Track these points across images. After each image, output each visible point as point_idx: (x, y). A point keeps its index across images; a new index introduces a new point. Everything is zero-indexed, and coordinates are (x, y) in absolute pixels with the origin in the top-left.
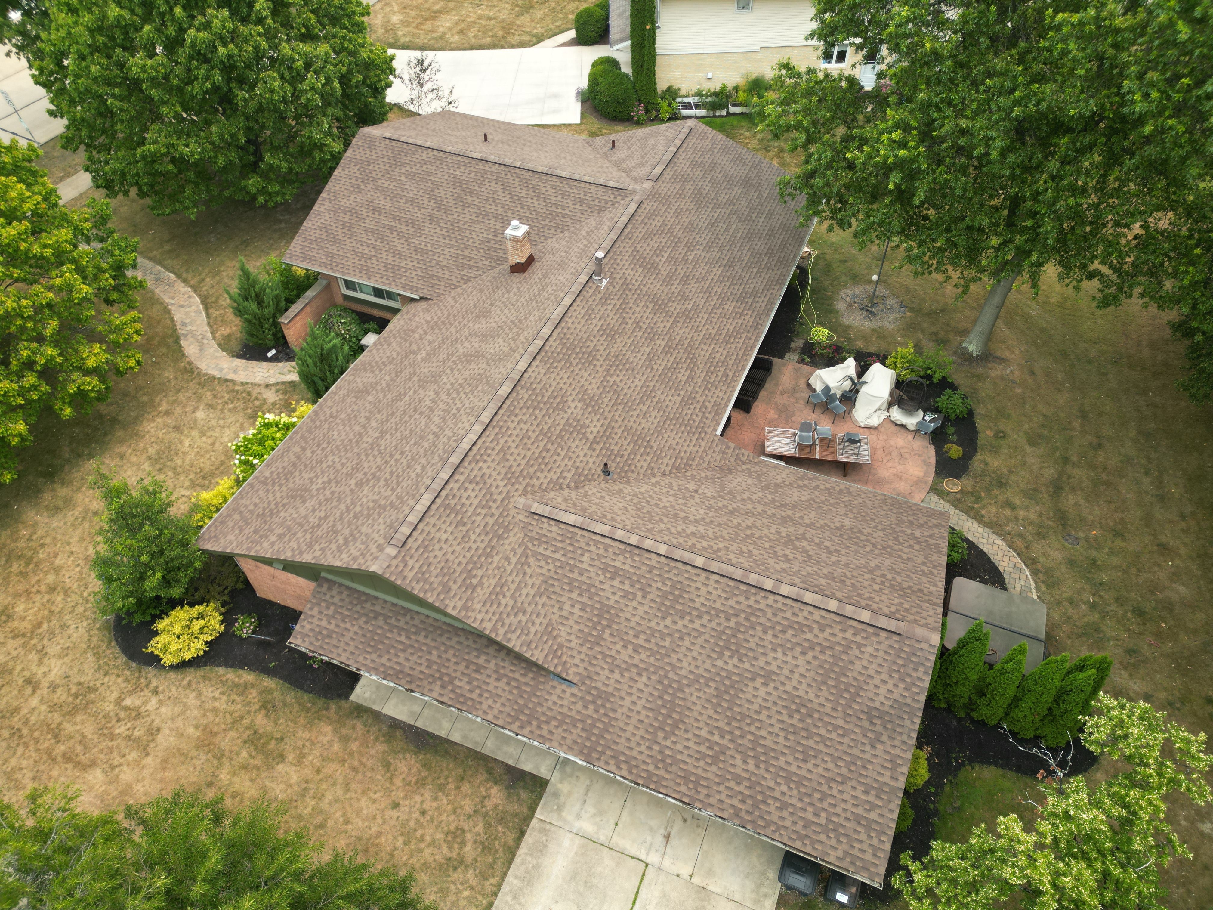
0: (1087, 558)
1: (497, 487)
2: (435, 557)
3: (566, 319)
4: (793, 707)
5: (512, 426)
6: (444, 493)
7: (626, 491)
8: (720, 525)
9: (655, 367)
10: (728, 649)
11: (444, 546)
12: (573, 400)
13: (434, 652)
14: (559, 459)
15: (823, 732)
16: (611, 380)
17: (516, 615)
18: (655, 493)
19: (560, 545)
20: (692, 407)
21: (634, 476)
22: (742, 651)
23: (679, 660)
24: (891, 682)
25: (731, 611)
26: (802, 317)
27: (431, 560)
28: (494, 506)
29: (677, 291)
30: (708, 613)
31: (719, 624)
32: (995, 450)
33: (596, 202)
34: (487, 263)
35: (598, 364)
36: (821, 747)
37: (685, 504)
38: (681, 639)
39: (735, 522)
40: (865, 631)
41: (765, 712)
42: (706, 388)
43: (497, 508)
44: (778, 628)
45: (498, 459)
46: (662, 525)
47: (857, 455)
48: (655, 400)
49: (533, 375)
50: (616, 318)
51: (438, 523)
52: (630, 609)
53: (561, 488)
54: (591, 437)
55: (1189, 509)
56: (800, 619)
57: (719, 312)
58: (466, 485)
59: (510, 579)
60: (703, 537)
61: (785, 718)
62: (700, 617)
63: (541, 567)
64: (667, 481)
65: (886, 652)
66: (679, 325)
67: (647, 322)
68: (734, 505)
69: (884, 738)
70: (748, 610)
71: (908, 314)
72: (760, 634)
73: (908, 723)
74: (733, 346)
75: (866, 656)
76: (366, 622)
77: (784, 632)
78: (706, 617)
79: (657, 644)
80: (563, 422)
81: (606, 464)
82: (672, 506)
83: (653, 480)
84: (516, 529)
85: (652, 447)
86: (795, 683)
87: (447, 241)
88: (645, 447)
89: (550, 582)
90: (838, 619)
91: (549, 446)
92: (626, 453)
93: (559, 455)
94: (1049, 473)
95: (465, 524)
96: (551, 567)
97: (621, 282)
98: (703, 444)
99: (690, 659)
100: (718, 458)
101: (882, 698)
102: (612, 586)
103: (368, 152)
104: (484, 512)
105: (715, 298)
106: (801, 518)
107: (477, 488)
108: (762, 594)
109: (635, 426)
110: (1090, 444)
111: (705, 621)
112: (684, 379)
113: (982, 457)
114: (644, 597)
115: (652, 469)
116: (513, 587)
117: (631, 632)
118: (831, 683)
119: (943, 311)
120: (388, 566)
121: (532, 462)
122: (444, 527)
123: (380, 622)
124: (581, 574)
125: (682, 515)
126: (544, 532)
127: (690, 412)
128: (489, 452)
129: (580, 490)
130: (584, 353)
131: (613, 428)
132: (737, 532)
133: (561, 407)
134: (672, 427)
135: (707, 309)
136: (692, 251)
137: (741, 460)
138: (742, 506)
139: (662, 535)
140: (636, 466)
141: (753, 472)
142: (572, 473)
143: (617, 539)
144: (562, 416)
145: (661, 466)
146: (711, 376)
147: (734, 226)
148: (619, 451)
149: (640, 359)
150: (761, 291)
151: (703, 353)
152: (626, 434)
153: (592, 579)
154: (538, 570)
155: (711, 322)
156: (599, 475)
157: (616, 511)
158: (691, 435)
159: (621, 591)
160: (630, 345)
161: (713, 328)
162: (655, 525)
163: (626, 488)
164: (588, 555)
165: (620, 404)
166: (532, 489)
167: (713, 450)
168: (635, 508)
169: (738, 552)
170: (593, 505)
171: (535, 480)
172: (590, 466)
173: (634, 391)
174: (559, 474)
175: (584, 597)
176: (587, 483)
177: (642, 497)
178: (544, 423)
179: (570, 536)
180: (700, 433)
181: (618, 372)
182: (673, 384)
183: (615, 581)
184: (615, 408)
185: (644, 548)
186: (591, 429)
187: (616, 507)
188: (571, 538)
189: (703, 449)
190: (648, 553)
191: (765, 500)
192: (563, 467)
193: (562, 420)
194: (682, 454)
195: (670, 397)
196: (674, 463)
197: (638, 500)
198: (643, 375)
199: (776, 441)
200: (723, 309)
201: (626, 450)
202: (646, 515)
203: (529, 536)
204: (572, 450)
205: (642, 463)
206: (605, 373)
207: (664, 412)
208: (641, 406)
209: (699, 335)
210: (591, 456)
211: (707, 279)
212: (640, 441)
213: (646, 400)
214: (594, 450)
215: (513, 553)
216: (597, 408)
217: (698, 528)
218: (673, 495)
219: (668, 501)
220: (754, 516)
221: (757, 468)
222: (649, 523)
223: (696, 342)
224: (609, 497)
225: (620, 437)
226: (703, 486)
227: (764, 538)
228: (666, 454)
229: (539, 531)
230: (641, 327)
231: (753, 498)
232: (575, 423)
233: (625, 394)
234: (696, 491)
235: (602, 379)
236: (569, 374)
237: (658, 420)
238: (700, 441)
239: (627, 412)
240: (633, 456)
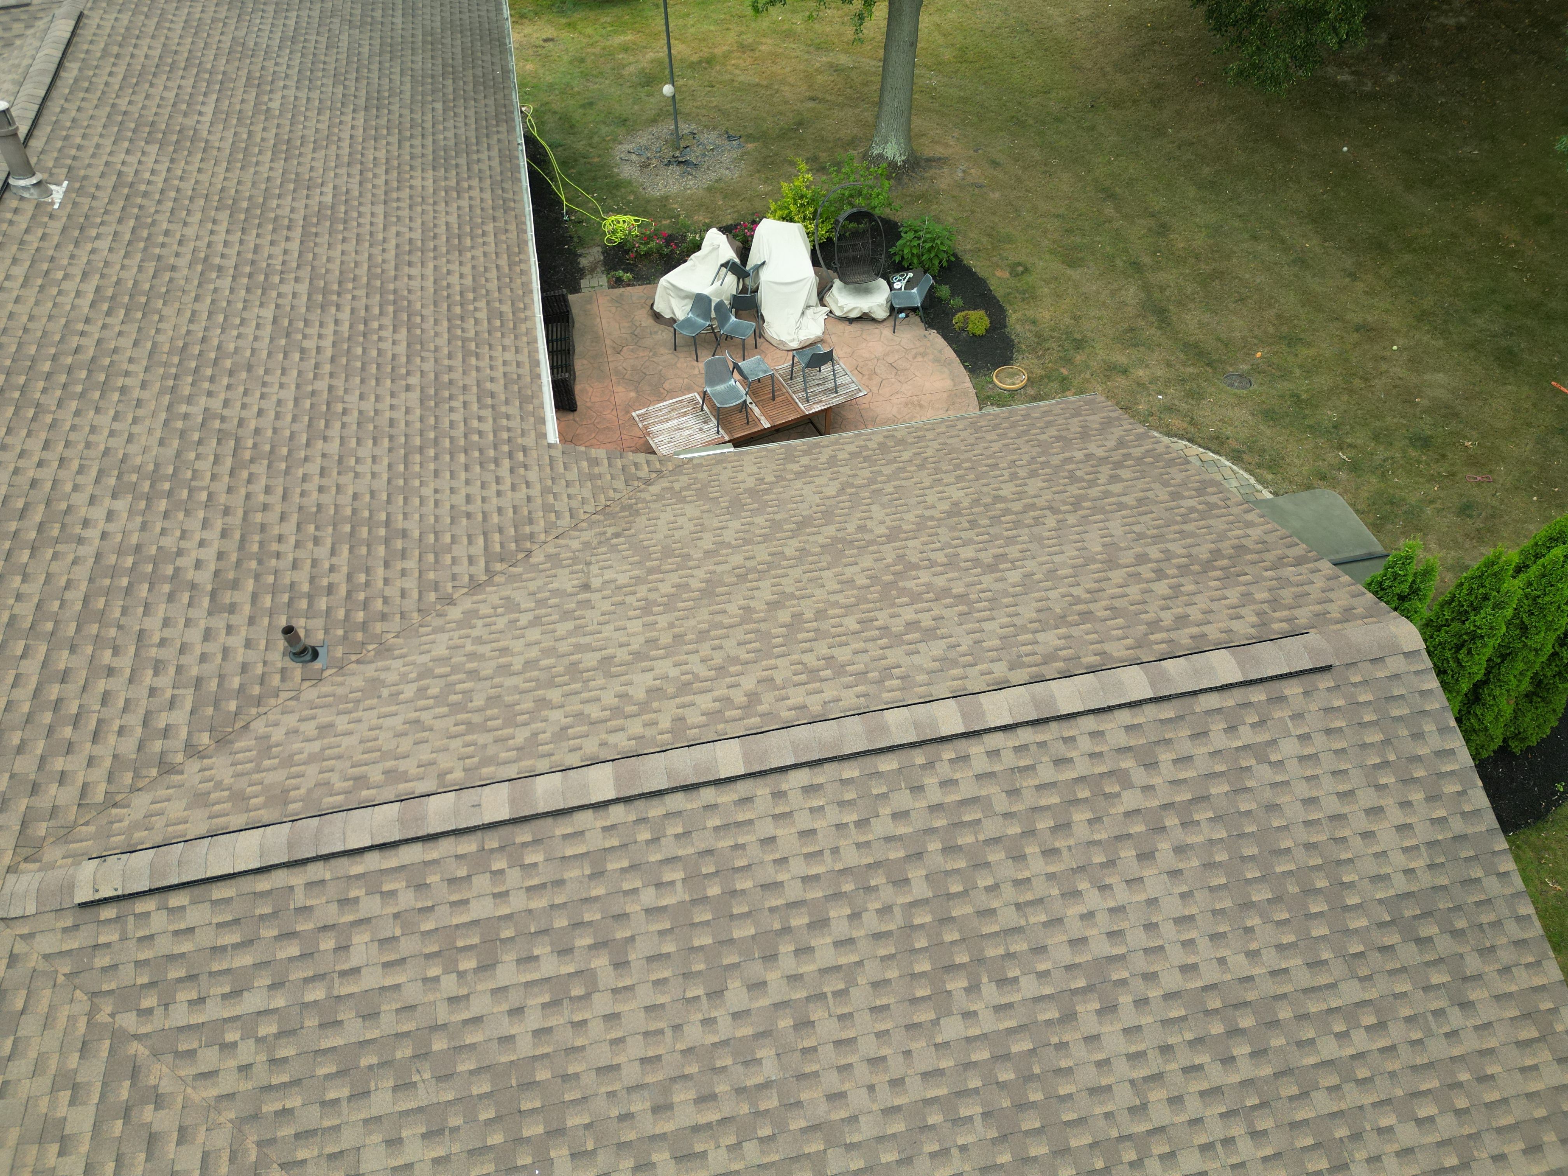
0: (1282, 397)
4: (1217, 1028)
7: (391, 677)
8: (703, 636)
9: (310, 344)
10: (951, 968)
12: (92, 501)
14: (117, 684)
15: (1329, 1049)
16: (196, 411)
18: (479, 641)
19: (245, 960)
20: (457, 404)
21: (395, 623)
22: (993, 951)
23: (836, 1097)
24: (1389, 802)
25: (896, 853)
26: (570, 212)
29: (277, 175)
30: (837, 896)
31: (886, 911)
32: (1030, 296)
35: (132, 382)
36: (1353, 1097)
37: (578, 630)
38: (804, 1024)
39: (732, 609)
40: (1247, 705)
41: (1157, 1095)
42: (466, 353)
44: (1044, 824)
46: (556, 716)
47: (835, 390)
48: (352, 418)
50: (133, 263)
52: (596, 1028)
53: (167, 768)
54: (204, 578)
55: (1349, 262)
56: (1082, 767)
60: (685, 688)
61: (1216, 1075)
62: (820, 924)
63: (209, 1075)
64: (495, 599)
65: (1328, 732)
66: (324, 239)
67: (233, 251)
68: (701, 574)
69: (1473, 964)
70: (940, 822)
71: (750, 146)
72: (1010, 871)
73: (1493, 886)
75: (1293, 768)
77: (1063, 827)
78: (838, 913)
79: (740, 1091)
80: (82, 573)
81: (288, 630)
82: (548, 652)
83: (455, 613)
84: (45, 996)
85: (404, 534)
86: (1177, 956)
88: (387, 541)
89: (270, 1107)
90: (1167, 711)
91: (63, 660)
92: (339, 578)
93: (110, 672)
94: (1131, 294)
96: (247, 1052)
97: (108, 183)
98: (533, 475)
99: (862, 1072)
100: (587, 493)
101: (1399, 860)
102: (499, 992)
105: (381, 171)
106: (862, 528)
108: (948, 752)
109: (327, 499)
110: (1150, 230)
111: (840, 928)
112: (402, 349)
113: (1018, 315)
114: (621, 965)
115: (436, 586)
117: (639, 1105)
118: (1261, 895)
119: (800, 124)
124: (371, 1016)
125: (590, 659)
126: (164, 946)
127: (458, 417)
129: (239, 745)
130: (70, 370)
131: (263, 528)
132: (757, 631)
133: (55, 532)
134: (432, 466)
135: (373, 195)
136: (271, 91)
137: (639, 479)
138: (720, 569)
139: (572, 742)
140: (386, 600)
141: (682, 489)
142: (188, 707)
143: (439, 830)
144: (70, 557)
145: (456, 569)
146: (465, 325)
147: (345, 37)
148: (312, 580)
149: (256, 338)
150: (474, 140)
151: (416, 284)
152: (312, 528)
153: (419, 1008)
154: (205, 1094)
155: (398, 218)
156: (283, 671)
157: (392, 747)
158: (492, 467)
159: (536, 990)
160: (210, 314)
161: (411, 229)
162: (533, 726)
163: (388, 669)
164: (366, 937)
165: (252, 461)
166: (52, 823)
167: (563, 482)
168: (445, 710)
169: (803, 677)
170: (303, 768)
171: (53, 788)
172: (240, 659)
173: (278, 416)
174: (139, 730)
175: (421, 1085)
176: (254, 711)
177: (448, 669)
178: (11, 601)
179: (267, 910)
180: (511, 455)
181: (206, 385)
182: (378, 368)
183: (500, 968)
184: (245, 474)
185: (540, 811)
186: (194, 555)
187: (383, 735)
188: (274, 914)
189: (538, 487)
190: (561, 820)
191: (758, 532)
192: (144, 702)
193: (76, 568)
194: (495, 519)
195: (388, 401)
196: (486, 548)
197: (442, 682)
198: (284, 372)
199: (669, 430)
200: (411, 187)
201: (332, 569)
202: (489, 712)
203: (111, 992)
204: (156, 639)
205: (398, 583)
206: (167, 398)
207: (391, 438)
208: (320, 444)
209: (384, 250)
210: (229, 629)
211: (339, 139)
212: (364, 532)
213: (327, 426)
214: (232, 609)
215: (65, 1096)
216: (185, 494)
217: (657, 671)
218: (532, 624)
219: (528, 645)
220: (762, 575)
221: (684, 480)
222: (511, 730)
223: (385, 266)
224: (346, 718)
225: (298, 545)
226: (594, 569)
227: (831, 612)
228: (453, 536)
229: (141, 957)
230: (220, 269)
231: (727, 540)
232: (129, 561)
233: (257, 431)
234: (586, 587)
235: (163, 416)
236: (43, 436)
237: (386, 462)
238: (522, 471)
239: (287, 472)
240: (362, 578)
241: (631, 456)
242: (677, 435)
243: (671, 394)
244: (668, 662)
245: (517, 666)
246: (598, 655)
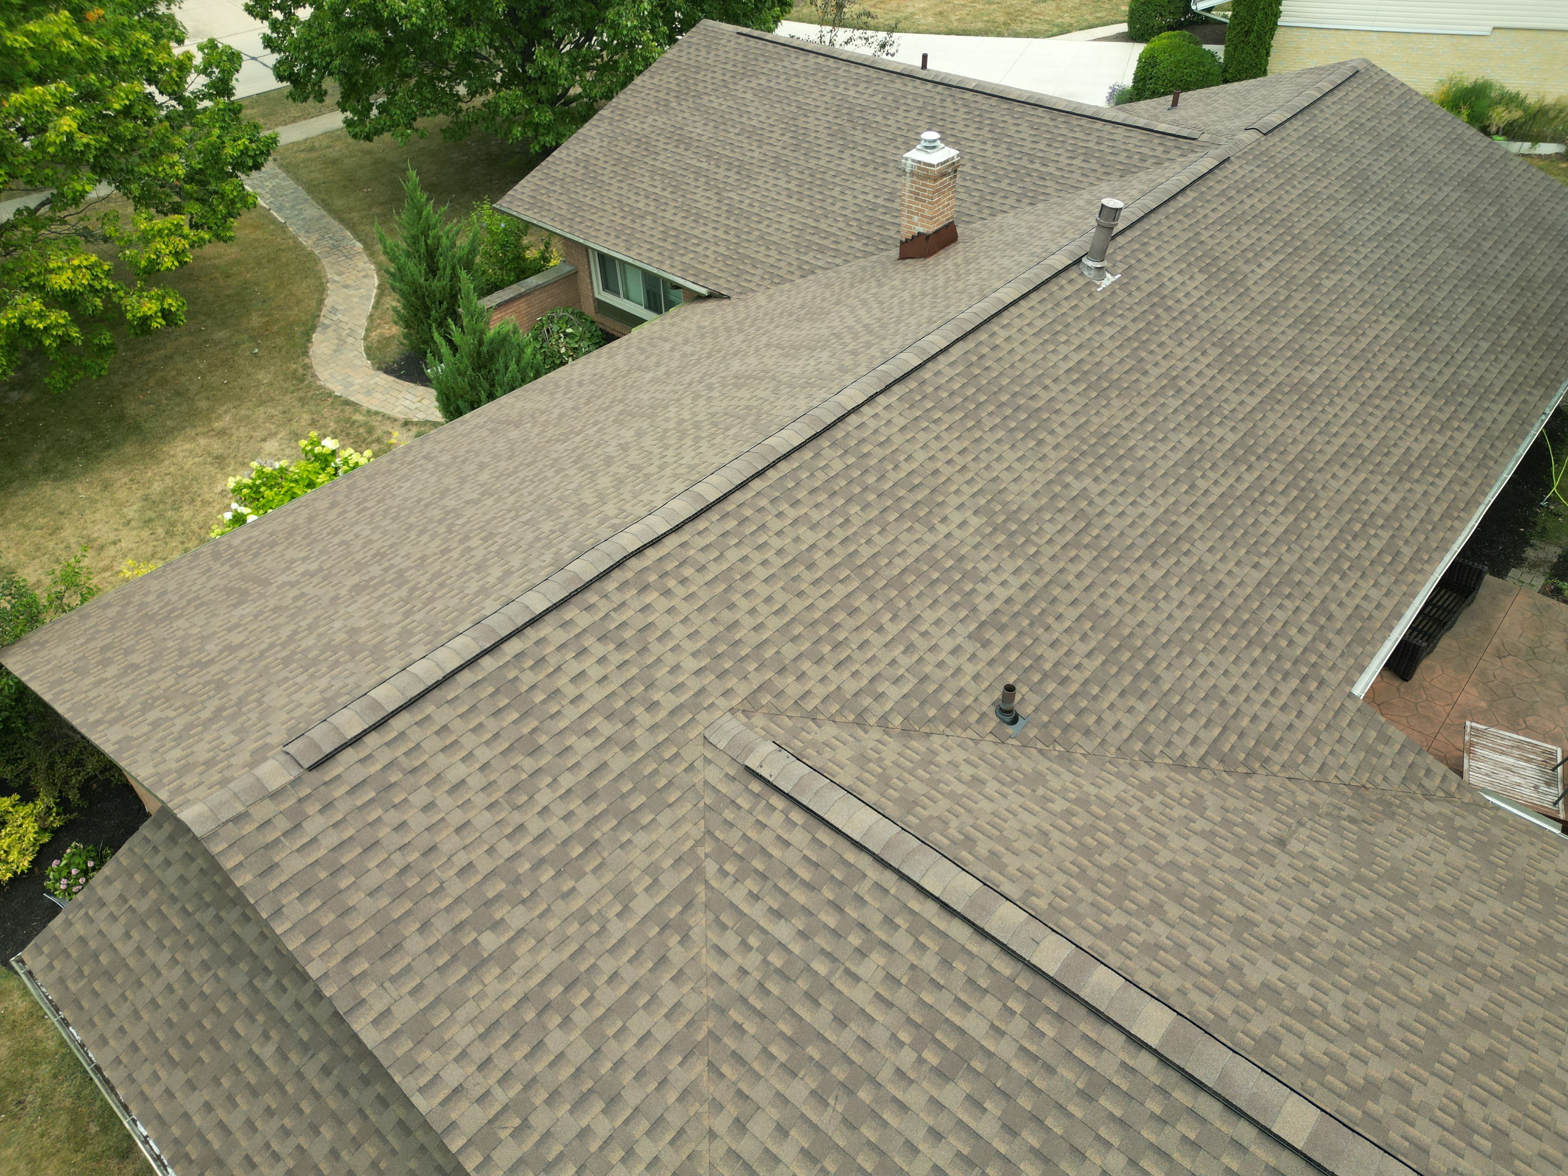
1: (676, 669)
2: (402, 826)
3: (994, 327)
5: (775, 525)
6: (513, 647)
7: (1055, 783)
8: (1365, 982)
9: (1202, 485)
11: (445, 802)
12: (960, 507)
13: (327, 1132)
14: (878, 640)
16: (1077, 486)
17: (580, 1103)
18: (1147, 811)
19: (800, 897)
20: (1290, 605)
21: (1091, 745)
26: (1553, 500)
27: (382, 832)
28: (645, 719)
29: (1284, 339)
33: (1122, 158)
34: (858, 245)
35: (1051, 440)
37: (1239, 874)
39: (1423, 985)
42: (1335, 567)
43: (653, 729)
45: (704, 596)
46: (1160, 929)
48: (1189, 562)
49: (873, 424)
50: (1120, 355)
51: (458, 726)
53: (860, 722)
54: (986, 609)
57: (1387, 405)
58: (589, 641)
59: (608, 965)
60: (1305, 1014)
63: (722, 953)
64: (1189, 789)
66: (1281, 409)
67: (1199, 382)
68: (1415, 924)
74: (1420, 489)
76: (205, 966)
80: (916, 551)
81: (1010, 689)
82: (1199, 871)
83: (1146, 773)
84: (686, 808)
85: (1156, 680)
87: (793, 201)
88: (1138, 676)
89: (735, 1015)
91: (860, 600)
92: (1078, 677)
93: (880, 629)
95: (535, 751)
96: (752, 962)
97: (1148, 289)
98: (1311, 710)
100: (1353, 761)
102: (936, 1104)
103: (703, 53)
104: (607, 729)
105: (1380, 376)
107: (616, 658)
109: (1118, 611)
112: (1277, 531)
115: (1148, 740)
116: (607, 996)
120: (237, 819)
121: (798, 630)
122: (469, 742)
123: (237, 978)
124: (840, 1022)
125: (1232, 909)
126: (766, 839)
127: (1281, 616)
128: (688, 572)
129: (914, 744)
130: (1018, 409)
131: (1054, 600)
132: (1432, 1029)
133: (922, 514)
134: (1224, 642)
135: (1357, 393)
136: (1333, 272)
137: (1421, 785)
138: (1440, 935)
139: (1155, 964)
140: (1099, 720)
141: (1461, 828)
142: (905, 690)
143: (993, 933)
144: (918, 536)
145: (1176, 739)
146: (1353, 544)
147: (1438, 252)
148: (1057, 664)
149: (1164, 457)
150: (1497, 390)
151: (1335, 484)
152: (1088, 625)
153: (874, 1053)
154: (709, 963)
155: (1365, 422)
156: (983, 715)
157: (1012, 838)
158: (1279, 677)
159: (963, 1134)
160: (1145, 420)
161: (1369, 437)
162: (1134, 920)
163: (1057, 775)
164: (882, 962)
165: (1086, 546)
166: (774, 701)
167: (1337, 735)
168: (1074, 843)
169: (1450, 1122)
170: (940, 796)
171: (791, 679)
172: (962, 684)
173: (1132, 525)
174: (866, 681)
175: (830, 1110)
176: (942, 727)
177: (1103, 814)
178: (863, 541)
179: (839, 876)
180: (1304, 679)
181: (1099, 471)
182: (1243, 535)
183: (950, 1087)
184: (1072, 553)
185: (1082, 995)
186: (992, 588)
187: (1012, 822)
188: (841, 884)
189: (1308, 723)
190: (1093, 1019)
191: (1518, 933)
192: (882, 666)
193: (915, 545)
194: (1245, 722)
195: (1231, 565)
196: (1216, 741)
197: (1090, 820)
198: (1165, 494)
199: (1496, 763)
200: (1399, 402)
201: (1078, 667)
202: (1107, 876)
203: (717, 839)
204: (923, 629)
205: (1120, 715)
206: (1064, 465)
207: (1209, 597)
208: (1147, 566)
209: (1328, 442)
210: (973, 656)
211: (1363, 334)
212: (1126, 656)
213: (1164, 555)
214: (986, 644)
215: (648, 881)
216: (1021, 540)
217: (1288, 974)
218: (1203, 834)
219: (1186, 849)
220: (1486, 979)
221: (1473, 821)
222: (1112, 907)
223: (1318, 456)
224: (997, 785)
225: (1067, 631)
226: (1303, 833)
227: (1545, 1087)
228: (1195, 710)
229: (750, 834)
230: (1180, 390)
231: (1473, 914)
232: (949, 563)
233: (1108, 527)
234: (1281, 843)
235: (1052, 476)
236: (966, 444)
237: (1188, 613)
238: (1304, 699)
239: (1104, 571)
240: (1095, 690)
241: (1430, 759)
242: (1503, 774)
243: (1529, 730)
244: (1308, 977)
245: (1161, 859)
246: (1242, 911)
